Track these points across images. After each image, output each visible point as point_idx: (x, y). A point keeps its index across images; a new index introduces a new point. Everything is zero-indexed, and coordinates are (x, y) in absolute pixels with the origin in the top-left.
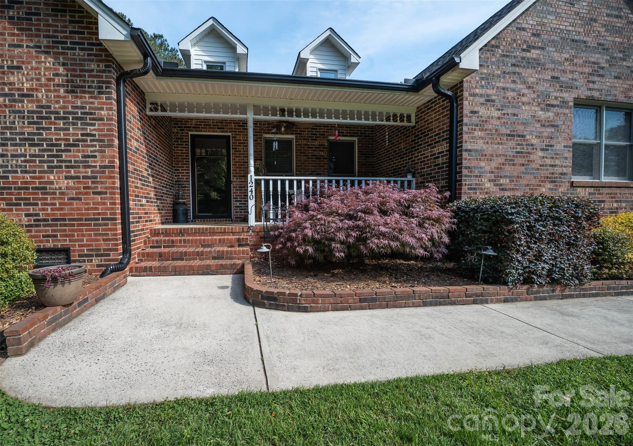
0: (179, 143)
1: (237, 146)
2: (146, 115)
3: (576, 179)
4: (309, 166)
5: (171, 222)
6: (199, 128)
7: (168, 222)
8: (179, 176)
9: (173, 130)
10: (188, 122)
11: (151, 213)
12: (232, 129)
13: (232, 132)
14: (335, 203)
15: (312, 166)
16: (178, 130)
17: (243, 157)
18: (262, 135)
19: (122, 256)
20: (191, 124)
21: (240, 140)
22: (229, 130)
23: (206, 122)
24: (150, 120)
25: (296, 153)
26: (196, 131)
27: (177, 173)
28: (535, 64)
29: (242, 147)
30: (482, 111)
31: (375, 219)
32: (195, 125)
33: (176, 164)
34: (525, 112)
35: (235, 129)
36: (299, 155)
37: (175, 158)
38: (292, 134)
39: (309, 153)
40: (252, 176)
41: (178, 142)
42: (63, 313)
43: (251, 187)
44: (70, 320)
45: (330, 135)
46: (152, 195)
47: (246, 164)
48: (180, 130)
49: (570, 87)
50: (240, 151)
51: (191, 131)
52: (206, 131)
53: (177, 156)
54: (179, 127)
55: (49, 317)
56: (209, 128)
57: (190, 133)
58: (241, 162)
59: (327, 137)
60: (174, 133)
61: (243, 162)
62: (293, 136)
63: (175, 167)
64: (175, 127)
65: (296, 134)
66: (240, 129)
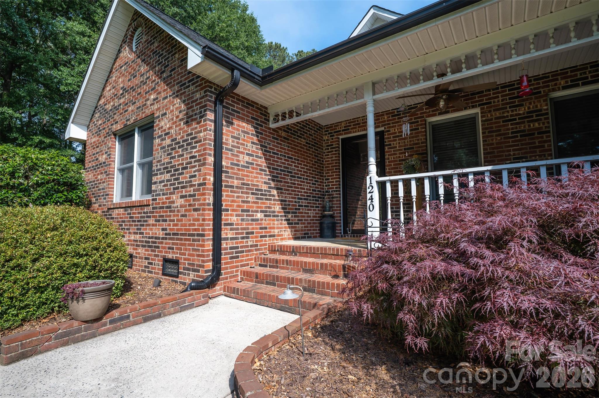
0: (330, 150)
1: (391, 141)
2: (270, 129)
4: (510, 151)
5: (315, 237)
6: (349, 129)
7: (309, 237)
8: (329, 185)
9: (324, 138)
10: (338, 125)
11: (274, 228)
12: (385, 121)
13: (385, 125)
15: (514, 150)
16: (328, 137)
17: (400, 154)
18: (425, 121)
19: (210, 274)
20: (341, 128)
21: (396, 133)
22: (381, 124)
23: (355, 122)
24: (278, 132)
25: (483, 133)
26: (345, 134)
27: (328, 182)
29: (398, 142)
32: (345, 127)
33: (326, 173)
35: (388, 121)
36: (488, 137)
37: (326, 167)
38: (473, 107)
39: (508, 129)
40: (372, 178)
41: (328, 149)
42: (83, 329)
43: (372, 192)
44: (94, 336)
45: (554, 90)
46: (277, 208)
48: (331, 136)
50: (396, 147)
51: (341, 134)
52: (356, 132)
53: (327, 164)
54: (329, 134)
55: (60, 331)
56: (359, 127)
57: (341, 137)
58: (396, 161)
59: (547, 95)
60: (324, 140)
61: (400, 161)
62: (477, 110)
63: (325, 176)
64: (326, 134)
65: (479, 105)
66: (395, 119)
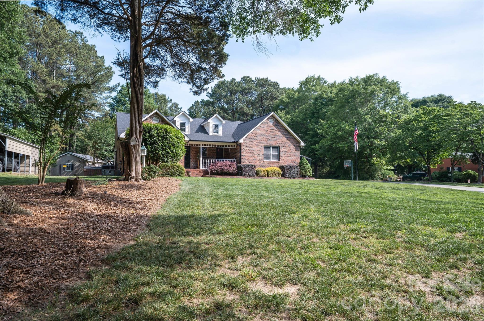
3: (265, 160)
14: (219, 164)
18: (203, 150)
28: (256, 140)
30: (245, 148)
31: (225, 167)
34: (254, 148)
40: (201, 159)
43: (201, 161)
47: (200, 156)
49: (263, 143)
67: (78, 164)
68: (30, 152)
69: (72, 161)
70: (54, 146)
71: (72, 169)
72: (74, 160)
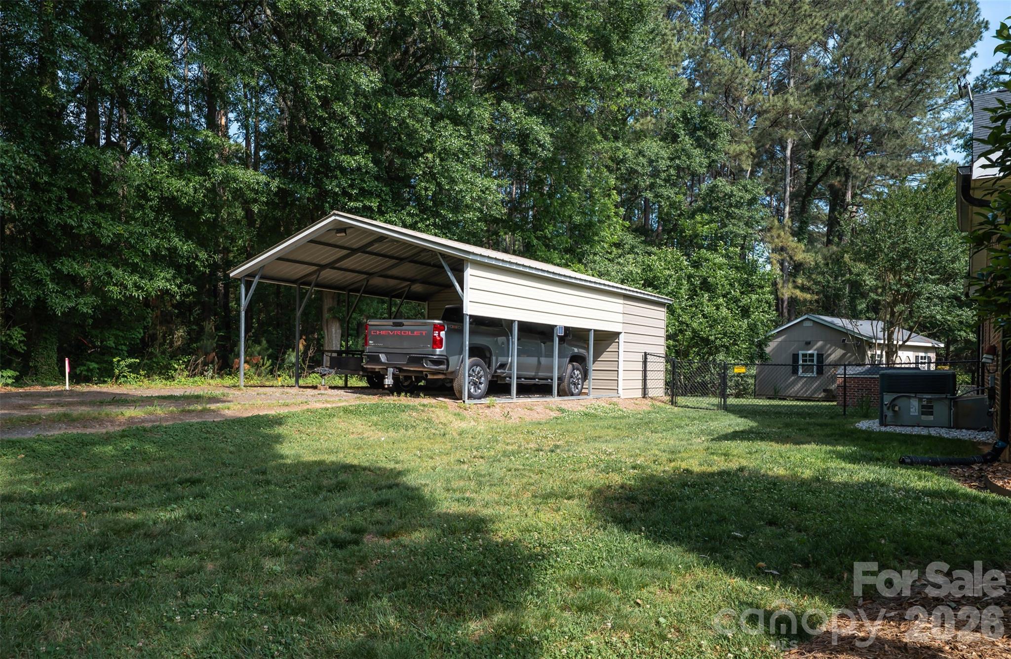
67: (839, 352)
68: (620, 318)
69: (820, 343)
70: (754, 297)
71: (820, 372)
72: (826, 341)
